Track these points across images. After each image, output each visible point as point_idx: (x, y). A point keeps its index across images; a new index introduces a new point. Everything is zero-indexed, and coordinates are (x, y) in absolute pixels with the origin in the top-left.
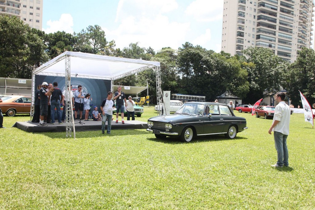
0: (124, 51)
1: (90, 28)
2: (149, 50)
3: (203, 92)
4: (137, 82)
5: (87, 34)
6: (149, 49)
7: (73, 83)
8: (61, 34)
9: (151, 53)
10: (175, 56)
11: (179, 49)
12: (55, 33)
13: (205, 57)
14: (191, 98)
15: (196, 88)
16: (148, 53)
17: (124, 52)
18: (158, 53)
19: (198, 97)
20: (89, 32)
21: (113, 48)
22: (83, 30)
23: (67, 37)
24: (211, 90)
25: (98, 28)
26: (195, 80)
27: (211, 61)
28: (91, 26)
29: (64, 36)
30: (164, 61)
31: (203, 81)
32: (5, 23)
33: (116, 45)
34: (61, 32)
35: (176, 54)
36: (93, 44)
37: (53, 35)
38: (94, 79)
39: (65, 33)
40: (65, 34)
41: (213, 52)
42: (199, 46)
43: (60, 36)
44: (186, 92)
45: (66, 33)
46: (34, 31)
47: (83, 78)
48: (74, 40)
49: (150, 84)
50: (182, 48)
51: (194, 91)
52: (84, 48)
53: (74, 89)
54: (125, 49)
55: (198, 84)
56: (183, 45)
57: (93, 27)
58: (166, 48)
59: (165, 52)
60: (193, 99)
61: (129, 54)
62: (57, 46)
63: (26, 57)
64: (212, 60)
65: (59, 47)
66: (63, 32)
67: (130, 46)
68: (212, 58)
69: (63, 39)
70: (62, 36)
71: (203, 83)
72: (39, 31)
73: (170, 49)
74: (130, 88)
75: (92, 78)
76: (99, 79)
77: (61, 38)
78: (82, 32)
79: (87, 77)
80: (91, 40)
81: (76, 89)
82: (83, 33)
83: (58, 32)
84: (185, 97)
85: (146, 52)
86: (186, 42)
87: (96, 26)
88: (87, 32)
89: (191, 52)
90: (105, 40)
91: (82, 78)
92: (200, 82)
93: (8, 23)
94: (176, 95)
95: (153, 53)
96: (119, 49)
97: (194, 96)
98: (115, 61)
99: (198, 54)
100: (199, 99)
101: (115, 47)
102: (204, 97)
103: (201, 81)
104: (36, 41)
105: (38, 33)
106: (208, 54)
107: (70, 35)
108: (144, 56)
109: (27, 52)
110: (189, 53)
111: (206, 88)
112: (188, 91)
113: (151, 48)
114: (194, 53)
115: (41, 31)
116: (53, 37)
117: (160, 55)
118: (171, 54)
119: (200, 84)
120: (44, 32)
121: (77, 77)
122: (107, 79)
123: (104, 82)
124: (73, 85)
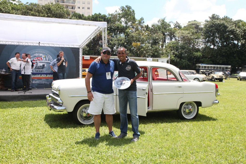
0: (152, 26)
1: (122, 8)
2: (176, 25)
3: (229, 62)
4: (163, 54)
5: (119, 14)
6: (176, 23)
7: (36, 52)
9: (177, 27)
10: (201, 28)
11: (205, 21)
13: (231, 27)
14: (216, 67)
15: (221, 58)
16: (175, 27)
17: (152, 28)
18: (184, 26)
19: (223, 66)
20: (122, 12)
21: (142, 24)
22: (116, 11)
23: (102, 18)
24: (237, 59)
25: (129, 8)
26: (220, 51)
27: (237, 31)
28: (123, 7)
29: (100, 17)
30: (189, 33)
31: (228, 51)
32: (49, 9)
33: (144, 22)
34: (97, 14)
35: (202, 26)
36: (125, 22)
37: (90, 18)
38: (60, 47)
39: (101, 15)
40: (101, 16)
41: (242, 21)
42: (227, 17)
44: (210, 62)
45: (101, 14)
47: (47, 46)
48: (108, 20)
49: (174, 55)
50: (209, 20)
51: (219, 60)
52: (116, 26)
53: (37, 58)
54: (153, 25)
55: (223, 54)
56: (210, 17)
57: (124, 8)
58: (192, 21)
59: (191, 25)
60: (218, 68)
61: (156, 29)
64: (238, 29)
66: (99, 13)
67: (158, 22)
68: (239, 27)
70: (98, 17)
71: (228, 52)
72: (79, 14)
73: (196, 22)
74: (152, 59)
75: (58, 46)
76: (66, 47)
77: (97, 19)
78: (115, 12)
79: (53, 46)
80: (123, 19)
81: (40, 58)
82: (116, 14)
83: (95, 14)
84: (209, 67)
85: (172, 26)
86: (213, 14)
87: (126, 6)
88: (119, 12)
89: (216, 24)
90: (134, 18)
91: (46, 46)
92: (225, 52)
94: (200, 65)
95: (180, 27)
96: (148, 25)
97: (219, 66)
98: (46, 22)
99: (223, 24)
100: (224, 68)
101: (144, 24)
102: (230, 66)
103: (226, 50)
105: (78, 16)
106: (235, 23)
107: (105, 16)
108: (170, 31)
110: (213, 24)
111: (232, 57)
112: (213, 61)
113: (178, 22)
114: (219, 24)
115: (81, 14)
116: (90, 19)
117: (186, 28)
118: (197, 27)
119: (225, 54)
120: (83, 15)
121: (40, 45)
122: (75, 47)
123: (71, 49)
124: (36, 54)
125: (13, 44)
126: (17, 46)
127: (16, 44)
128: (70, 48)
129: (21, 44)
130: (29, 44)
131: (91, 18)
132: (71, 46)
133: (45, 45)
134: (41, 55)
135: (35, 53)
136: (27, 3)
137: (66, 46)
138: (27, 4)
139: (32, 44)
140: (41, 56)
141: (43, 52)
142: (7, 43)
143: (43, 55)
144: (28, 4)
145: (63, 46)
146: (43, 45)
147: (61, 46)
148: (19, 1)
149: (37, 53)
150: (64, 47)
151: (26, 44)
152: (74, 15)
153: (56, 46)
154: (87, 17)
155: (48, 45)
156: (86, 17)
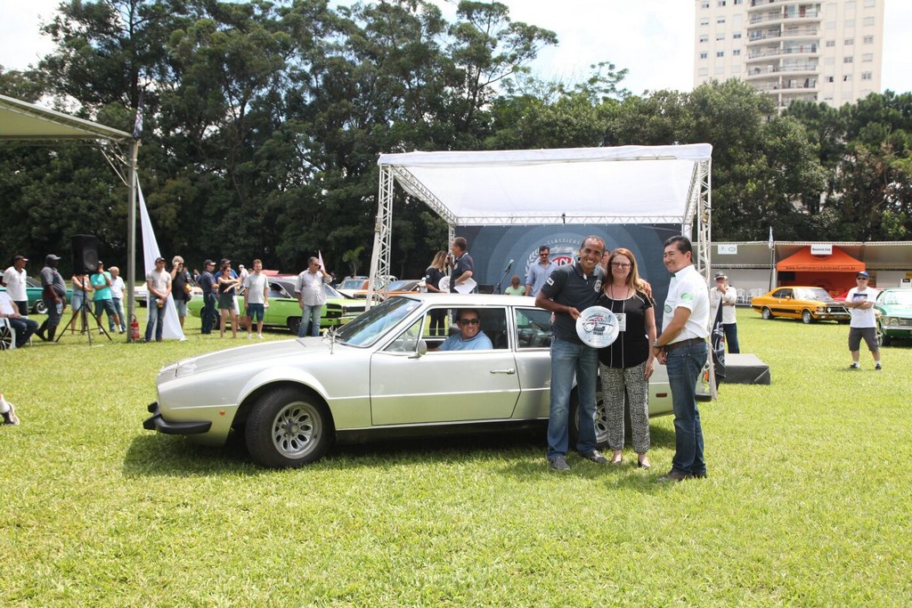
7: (556, 241)
8: (878, 99)
12: (860, 102)
29: (887, 104)
32: (704, 103)
34: (878, 93)
37: (850, 111)
38: (622, 225)
39: (892, 97)
40: (894, 98)
43: (875, 108)
45: (895, 94)
46: (795, 109)
47: (588, 225)
53: (559, 259)
62: (861, 139)
63: (756, 182)
65: (867, 141)
66: (887, 92)
69: (883, 115)
70: (881, 105)
75: (617, 221)
77: (876, 112)
79: (603, 221)
81: (565, 258)
83: (870, 96)
91: (582, 225)
93: (709, 101)
104: (785, 135)
105: (807, 110)
109: (759, 169)
115: (816, 104)
116: (851, 116)
120: (823, 106)
121: (567, 222)
122: (669, 221)
123: (657, 230)
124: (556, 247)
125: (498, 222)
126: (508, 227)
127: (505, 222)
128: (652, 225)
129: (518, 222)
130: (538, 221)
131: (853, 112)
132: (654, 221)
133: (581, 221)
134: (568, 249)
135: (554, 245)
136: (646, 92)
137: (639, 221)
138: (644, 97)
139: (546, 222)
140: (570, 253)
141: (574, 242)
142: (485, 223)
143: (574, 249)
144: (648, 96)
145: (632, 221)
146: (575, 221)
147: (625, 221)
148: (625, 90)
149: (559, 244)
150: (634, 225)
151: (532, 222)
152: (790, 109)
153: (610, 221)
154: (838, 109)
155: (589, 221)
156: (835, 110)
